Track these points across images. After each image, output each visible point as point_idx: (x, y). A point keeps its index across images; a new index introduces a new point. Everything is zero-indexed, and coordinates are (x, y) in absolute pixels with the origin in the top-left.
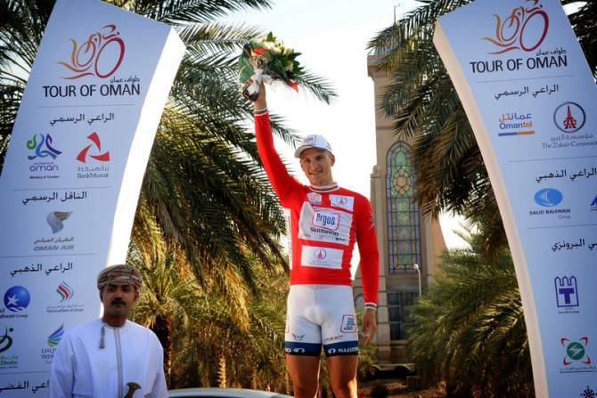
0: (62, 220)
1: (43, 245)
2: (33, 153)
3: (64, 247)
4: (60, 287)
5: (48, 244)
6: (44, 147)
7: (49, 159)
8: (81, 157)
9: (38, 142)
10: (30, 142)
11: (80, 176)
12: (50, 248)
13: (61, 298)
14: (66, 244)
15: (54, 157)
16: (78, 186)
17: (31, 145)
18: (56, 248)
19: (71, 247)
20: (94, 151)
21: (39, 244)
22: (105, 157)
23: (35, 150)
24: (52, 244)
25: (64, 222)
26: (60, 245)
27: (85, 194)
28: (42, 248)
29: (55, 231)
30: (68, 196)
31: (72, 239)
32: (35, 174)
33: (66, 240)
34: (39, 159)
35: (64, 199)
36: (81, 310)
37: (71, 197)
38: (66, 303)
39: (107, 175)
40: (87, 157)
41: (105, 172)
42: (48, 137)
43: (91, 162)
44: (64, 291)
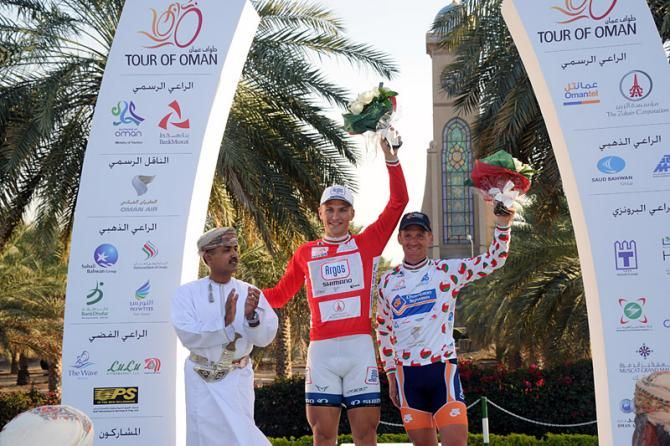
0: (147, 183)
1: (129, 206)
2: (117, 119)
3: (148, 209)
4: (145, 246)
5: (134, 206)
6: (128, 114)
7: (133, 125)
8: (163, 124)
9: (122, 110)
10: (115, 109)
11: (162, 142)
12: (135, 209)
13: (147, 256)
14: (151, 206)
15: (138, 124)
16: (161, 151)
17: (116, 111)
18: (141, 209)
19: (155, 209)
20: (174, 118)
21: (125, 206)
22: (185, 125)
23: (119, 116)
24: (138, 206)
25: (148, 185)
26: (145, 206)
27: (167, 159)
28: (128, 210)
29: (139, 194)
30: (151, 161)
31: (156, 201)
32: (120, 139)
33: (151, 202)
34: (122, 126)
35: (147, 164)
37: (154, 163)
38: (152, 260)
39: (187, 142)
40: (169, 125)
41: (185, 139)
42: (132, 104)
43: (172, 129)
44: (149, 250)
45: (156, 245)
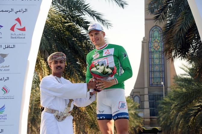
0: (4, 57)
3: (5, 70)
4: (3, 88)
8: (12, 29)
11: (12, 38)
13: (4, 93)
14: (6, 68)
16: (11, 42)
18: (1, 70)
19: (8, 70)
20: (18, 26)
22: (23, 29)
25: (5, 58)
26: (3, 69)
27: (14, 46)
30: (6, 47)
31: (9, 66)
33: (6, 67)
35: (5, 48)
36: (13, 98)
37: (8, 47)
38: (6, 95)
39: (24, 38)
40: (15, 29)
41: (23, 36)
43: (17, 32)
44: (5, 90)
45: (9, 88)
